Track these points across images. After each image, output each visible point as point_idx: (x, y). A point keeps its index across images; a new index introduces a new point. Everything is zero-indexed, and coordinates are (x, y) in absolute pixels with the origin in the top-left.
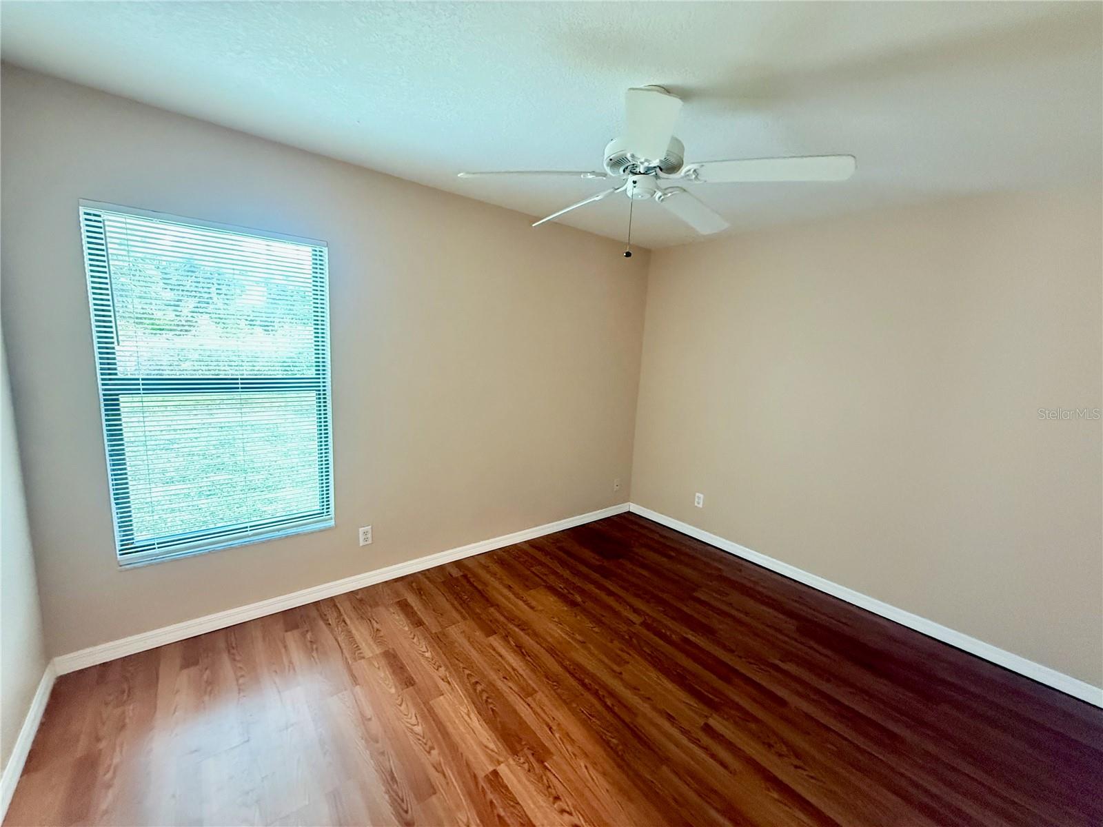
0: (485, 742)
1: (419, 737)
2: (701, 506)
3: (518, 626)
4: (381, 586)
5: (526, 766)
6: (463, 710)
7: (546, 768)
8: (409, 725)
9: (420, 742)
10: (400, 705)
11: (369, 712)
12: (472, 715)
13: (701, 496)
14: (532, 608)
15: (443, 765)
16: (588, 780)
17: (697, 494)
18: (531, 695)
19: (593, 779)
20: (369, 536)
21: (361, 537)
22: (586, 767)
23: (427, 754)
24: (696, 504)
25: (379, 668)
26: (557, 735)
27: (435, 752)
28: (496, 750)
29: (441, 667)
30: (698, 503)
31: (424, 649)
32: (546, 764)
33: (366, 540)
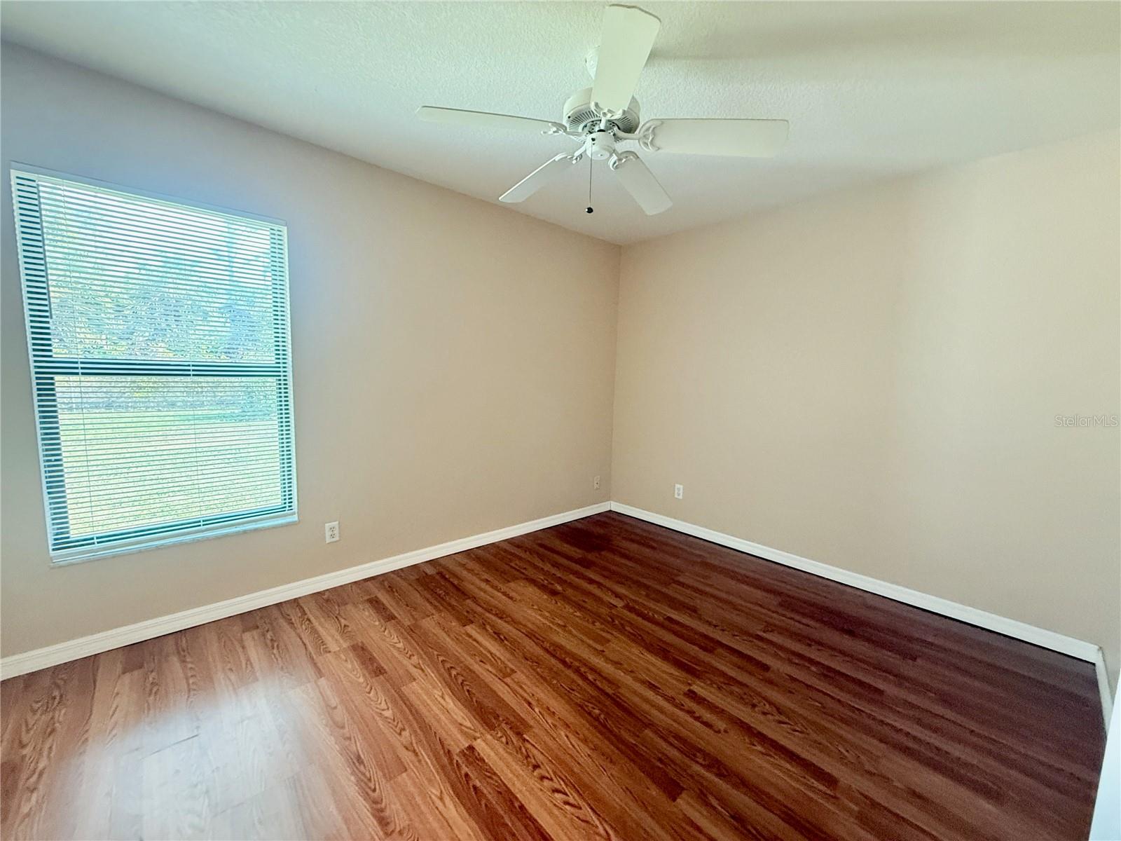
0: (460, 720)
1: (389, 720)
2: (681, 497)
3: (496, 615)
4: (350, 585)
5: (504, 740)
6: (437, 693)
7: (525, 740)
8: (378, 710)
9: (390, 725)
10: (369, 693)
11: (334, 701)
12: (447, 697)
13: (681, 487)
14: (511, 598)
15: (415, 745)
16: (569, 748)
17: (677, 486)
18: (509, 675)
19: (573, 746)
20: (336, 532)
21: (328, 534)
22: (567, 737)
23: (398, 736)
24: (676, 496)
25: (346, 661)
26: (537, 710)
27: (406, 733)
28: (473, 728)
29: (413, 655)
30: (679, 495)
31: (396, 640)
32: (525, 736)
33: (332, 536)
